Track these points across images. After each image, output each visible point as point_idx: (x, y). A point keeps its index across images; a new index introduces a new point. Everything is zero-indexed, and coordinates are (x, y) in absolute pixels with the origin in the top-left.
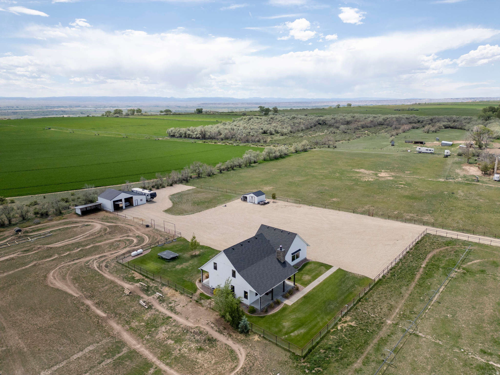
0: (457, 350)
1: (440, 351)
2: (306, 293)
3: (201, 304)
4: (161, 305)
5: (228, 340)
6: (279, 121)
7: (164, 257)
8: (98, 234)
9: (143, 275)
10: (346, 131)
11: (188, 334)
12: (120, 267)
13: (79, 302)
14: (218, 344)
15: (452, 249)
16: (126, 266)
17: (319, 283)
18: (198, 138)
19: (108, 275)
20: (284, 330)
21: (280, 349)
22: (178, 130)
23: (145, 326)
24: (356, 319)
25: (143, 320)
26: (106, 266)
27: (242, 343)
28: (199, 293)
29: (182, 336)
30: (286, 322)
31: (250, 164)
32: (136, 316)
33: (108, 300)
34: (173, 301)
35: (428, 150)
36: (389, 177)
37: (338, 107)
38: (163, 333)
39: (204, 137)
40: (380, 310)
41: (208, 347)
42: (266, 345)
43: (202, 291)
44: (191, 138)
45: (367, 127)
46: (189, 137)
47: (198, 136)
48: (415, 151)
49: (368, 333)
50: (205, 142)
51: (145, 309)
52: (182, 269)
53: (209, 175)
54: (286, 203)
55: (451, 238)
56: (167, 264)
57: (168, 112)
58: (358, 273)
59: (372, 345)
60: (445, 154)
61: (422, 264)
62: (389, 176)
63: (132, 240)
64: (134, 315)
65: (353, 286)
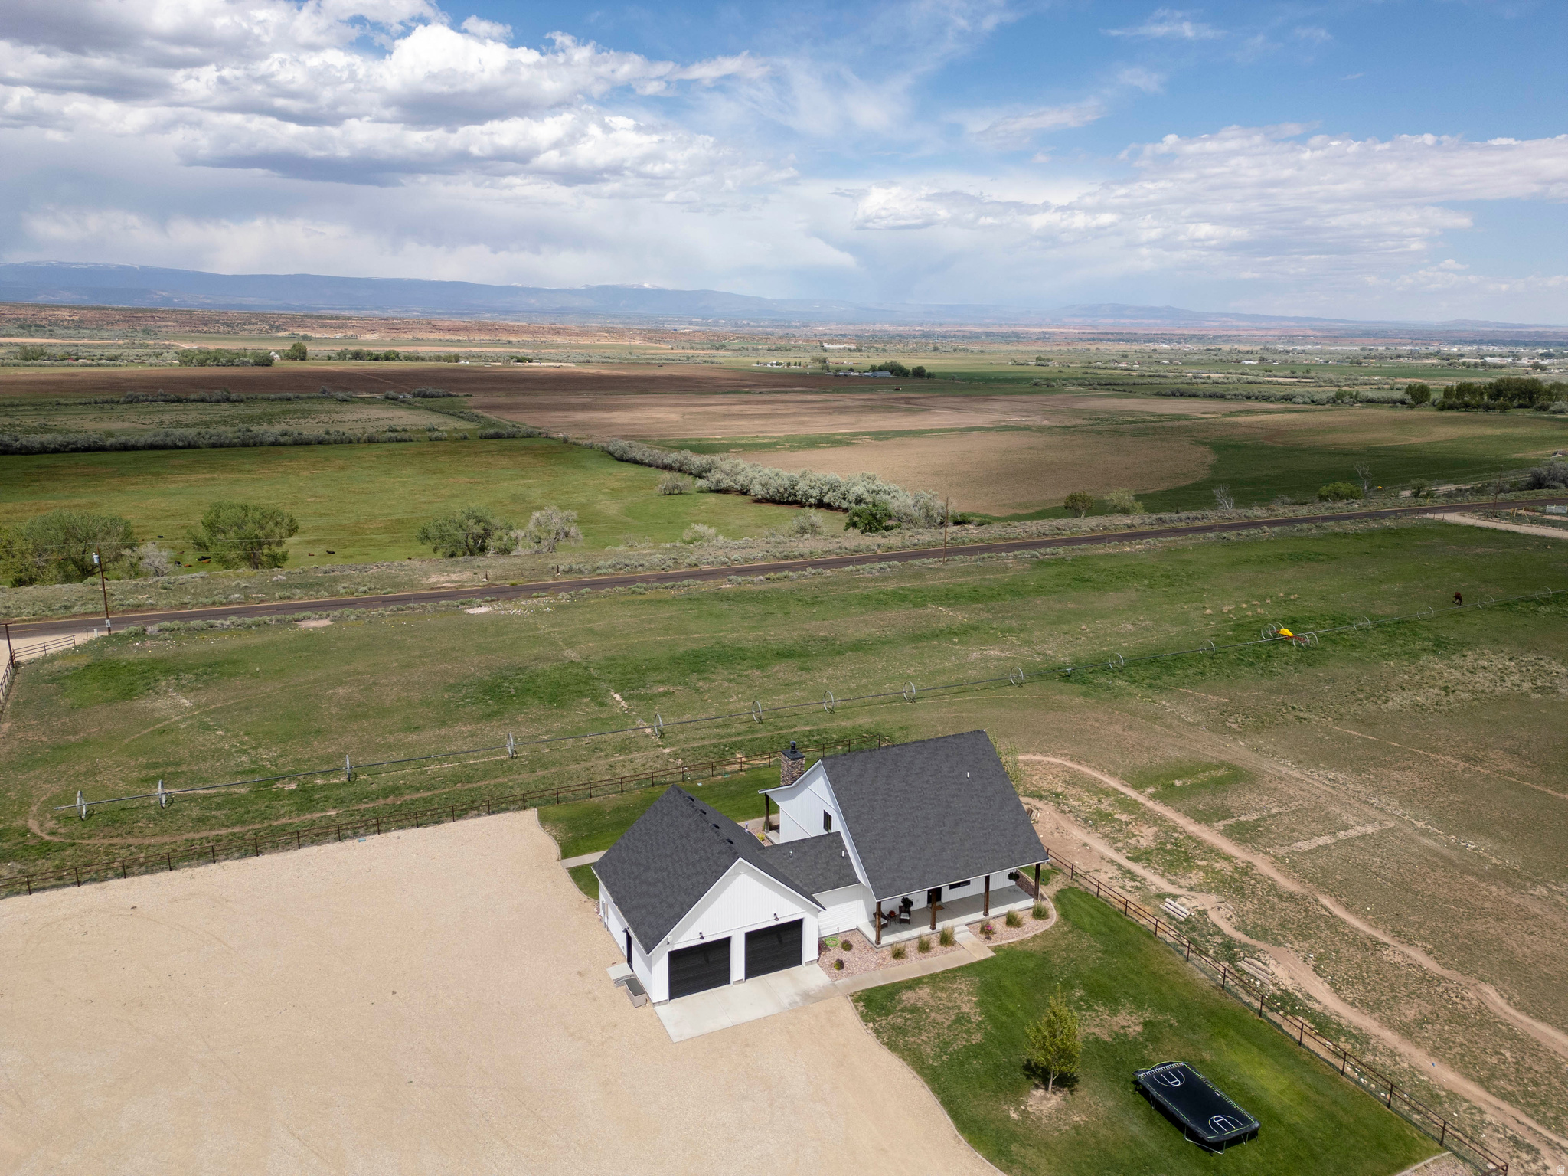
28: (1049, 886)
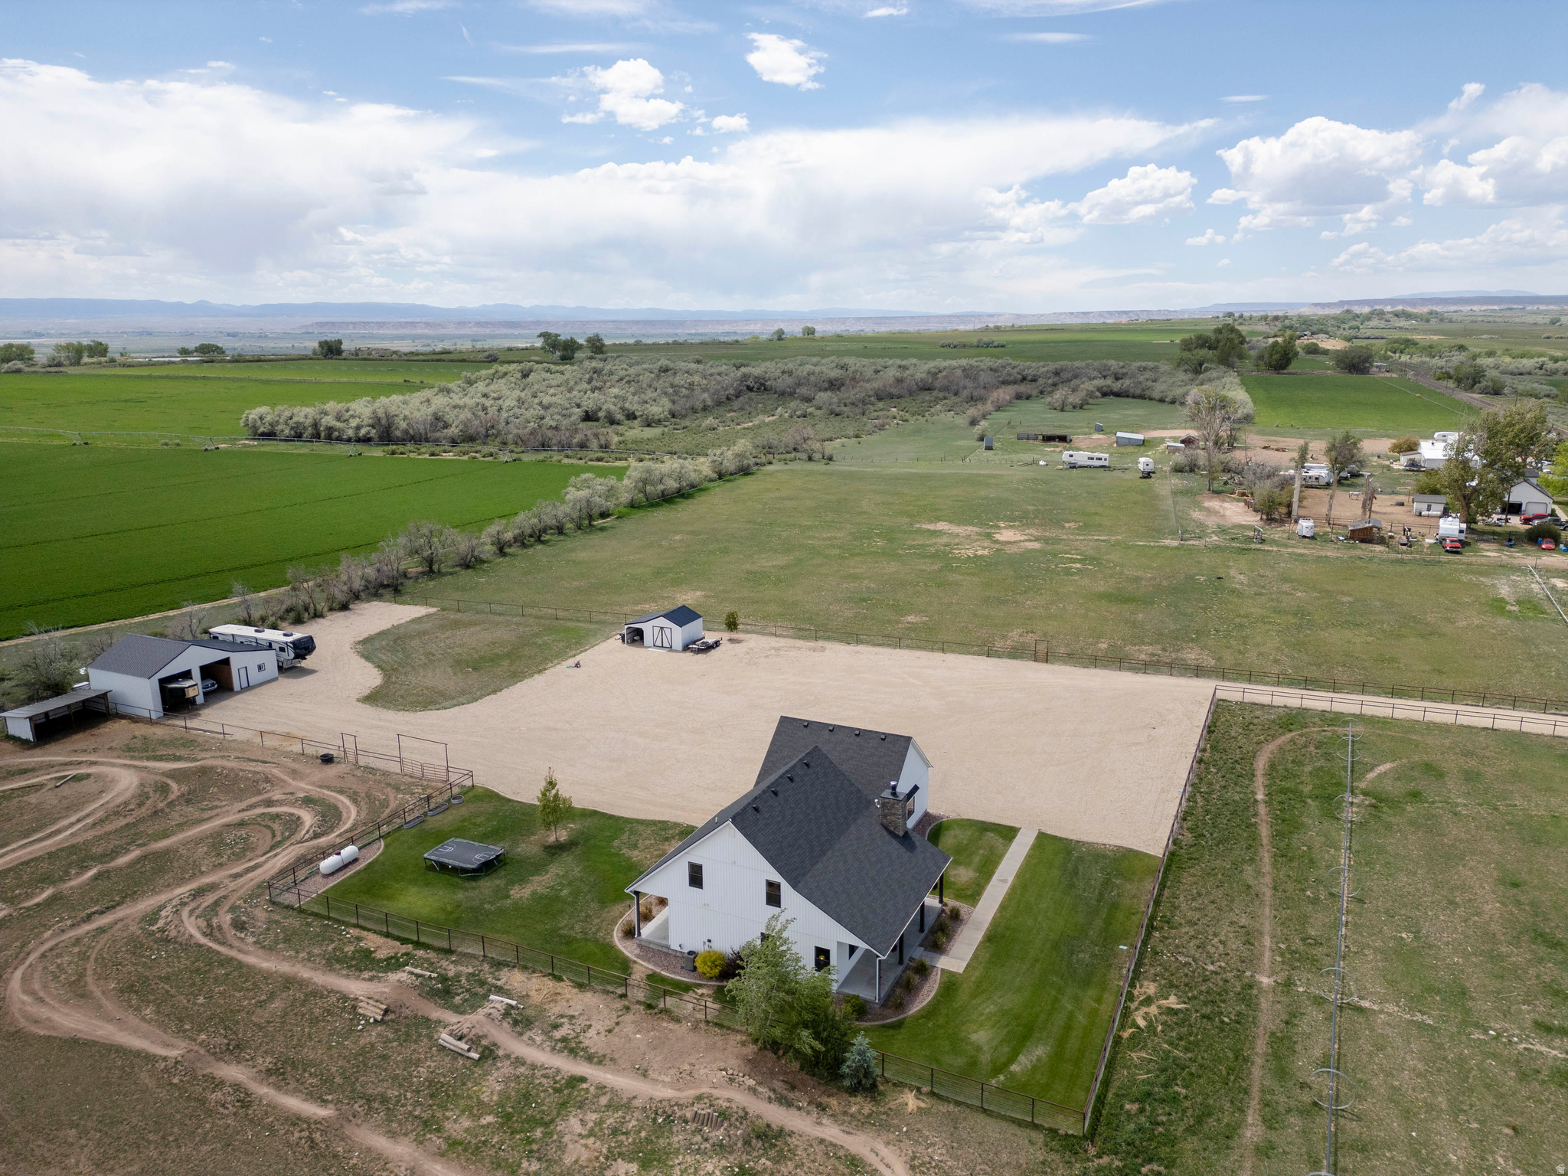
0: (1477, 1035)
1: (1440, 1046)
2: (986, 925)
3: (666, 1011)
4: (525, 1037)
5: (820, 1123)
6: (621, 379)
7: (451, 862)
8: (140, 805)
9: (404, 941)
10: (837, 410)
11: (675, 1129)
12: (294, 922)
13: (195, 1078)
14: (796, 1146)
15: (1304, 739)
16: (316, 915)
17: (1006, 887)
18: (367, 440)
19: (257, 957)
20: (985, 1058)
21: (1004, 1124)
22: (287, 414)
23: (502, 1125)
24: (1172, 986)
25: (483, 1107)
26: (239, 926)
27: (874, 1125)
28: (643, 976)
29: (657, 1138)
30: (976, 1032)
31: (590, 520)
32: (448, 1096)
33: (308, 1053)
34: (562, 1016)
35: (1092, 459)
36: (1027, 541)
37: (780, 335)
38: (583, 1142)
39: (385, 434)
40: (1221, 947)
41: (768, 1163)
42: (955, 1121)
43: (651, 967)
44: (339, 439)
45: (891, 396)
46: (329, 438)
47: (363, 432)
48: (1058, 463)
49: (1227, 1024)
50: (393, 453)
51: (468, 1063)
52: (536, 898)
53: (467, 565)
54: (774, 642)
55: (1285, 707)
56: (474, 888)
57: (210, 353)
58: (1100, 841)
59: (1259, 1061)
60: (1141, 467)
61: (1254, 793)
62: (1026, 538)
63: (292, 815)
64: (440, 1093)
65: (1107, 883)
